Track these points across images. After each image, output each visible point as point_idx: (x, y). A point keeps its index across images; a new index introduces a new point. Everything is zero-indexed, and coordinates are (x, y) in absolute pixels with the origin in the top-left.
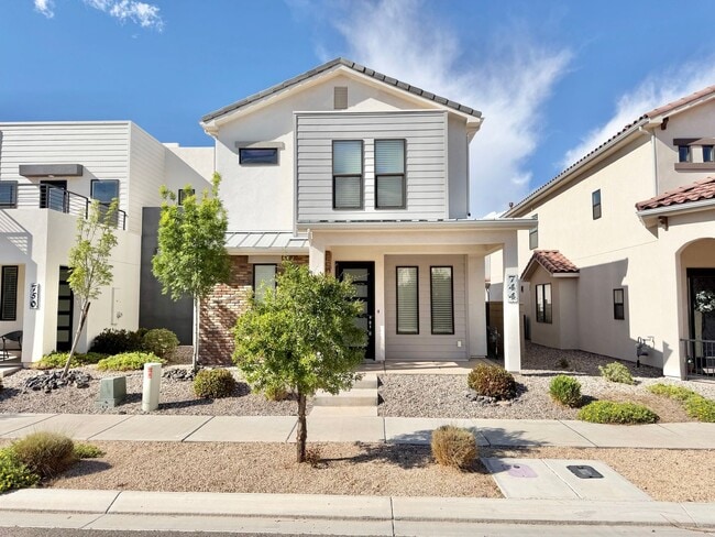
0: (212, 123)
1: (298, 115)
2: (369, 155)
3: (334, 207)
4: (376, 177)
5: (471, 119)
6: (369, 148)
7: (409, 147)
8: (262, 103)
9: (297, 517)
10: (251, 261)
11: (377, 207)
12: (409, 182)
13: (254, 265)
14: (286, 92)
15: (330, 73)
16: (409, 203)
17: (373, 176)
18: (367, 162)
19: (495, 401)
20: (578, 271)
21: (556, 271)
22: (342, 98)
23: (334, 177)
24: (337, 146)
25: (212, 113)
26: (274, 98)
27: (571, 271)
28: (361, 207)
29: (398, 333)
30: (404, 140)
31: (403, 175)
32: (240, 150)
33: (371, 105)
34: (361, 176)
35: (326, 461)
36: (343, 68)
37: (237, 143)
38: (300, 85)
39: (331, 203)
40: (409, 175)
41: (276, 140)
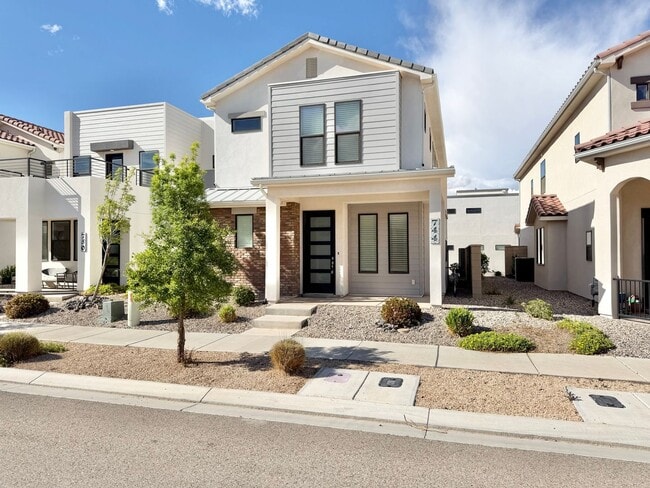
0: (209, 100)
1: (272, 87)
2: (330, 117)
3: (302, 164)
4: (336, 136)
5: (423, 76)
6: (330, 111)
7: (364, 107)
8: (247, 79)
9: (139, 396)
10: (234, 213)
11: (337, 162)
12: (365, 139)
13: (236, 215)
14: (265, 68)
15: (300, 48)
16: (364, 157)
17: (333, 135)
18: (328, 123)
19: (396, 329)
20: (566, 214)
21: (543, 215)
22: (312, 67)
23: (301, 139)
24: (305, 111)
25: (209, 92)
26: (256, 74)
27: (559, 215)
28: (324, 163)
29: (360, 272)
30: (361, 101)
31: (359, 133)
32: (232, 120)
33: (338, 71)
34: (323, 136)
35: (197, 363)
36: (311, 41)
37: (229, 115)
38: (276, 61)
39: (298, 162)
40: (365, 132)
41: (260, 110)
